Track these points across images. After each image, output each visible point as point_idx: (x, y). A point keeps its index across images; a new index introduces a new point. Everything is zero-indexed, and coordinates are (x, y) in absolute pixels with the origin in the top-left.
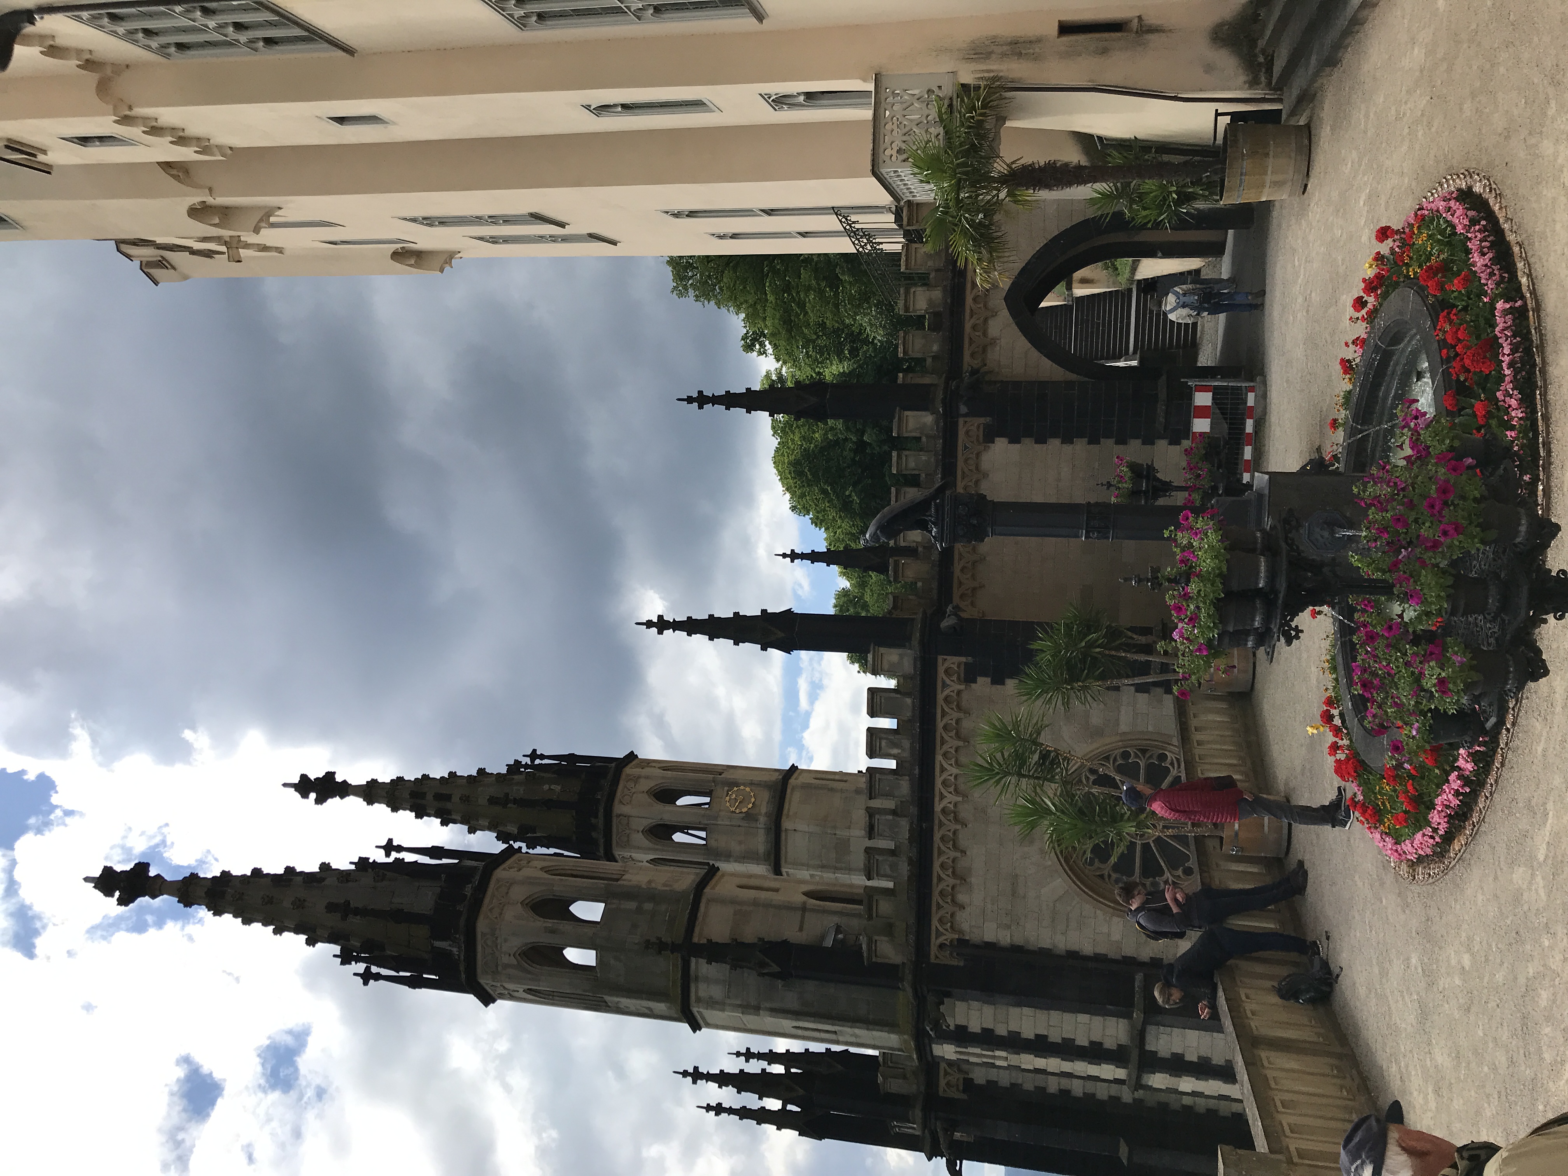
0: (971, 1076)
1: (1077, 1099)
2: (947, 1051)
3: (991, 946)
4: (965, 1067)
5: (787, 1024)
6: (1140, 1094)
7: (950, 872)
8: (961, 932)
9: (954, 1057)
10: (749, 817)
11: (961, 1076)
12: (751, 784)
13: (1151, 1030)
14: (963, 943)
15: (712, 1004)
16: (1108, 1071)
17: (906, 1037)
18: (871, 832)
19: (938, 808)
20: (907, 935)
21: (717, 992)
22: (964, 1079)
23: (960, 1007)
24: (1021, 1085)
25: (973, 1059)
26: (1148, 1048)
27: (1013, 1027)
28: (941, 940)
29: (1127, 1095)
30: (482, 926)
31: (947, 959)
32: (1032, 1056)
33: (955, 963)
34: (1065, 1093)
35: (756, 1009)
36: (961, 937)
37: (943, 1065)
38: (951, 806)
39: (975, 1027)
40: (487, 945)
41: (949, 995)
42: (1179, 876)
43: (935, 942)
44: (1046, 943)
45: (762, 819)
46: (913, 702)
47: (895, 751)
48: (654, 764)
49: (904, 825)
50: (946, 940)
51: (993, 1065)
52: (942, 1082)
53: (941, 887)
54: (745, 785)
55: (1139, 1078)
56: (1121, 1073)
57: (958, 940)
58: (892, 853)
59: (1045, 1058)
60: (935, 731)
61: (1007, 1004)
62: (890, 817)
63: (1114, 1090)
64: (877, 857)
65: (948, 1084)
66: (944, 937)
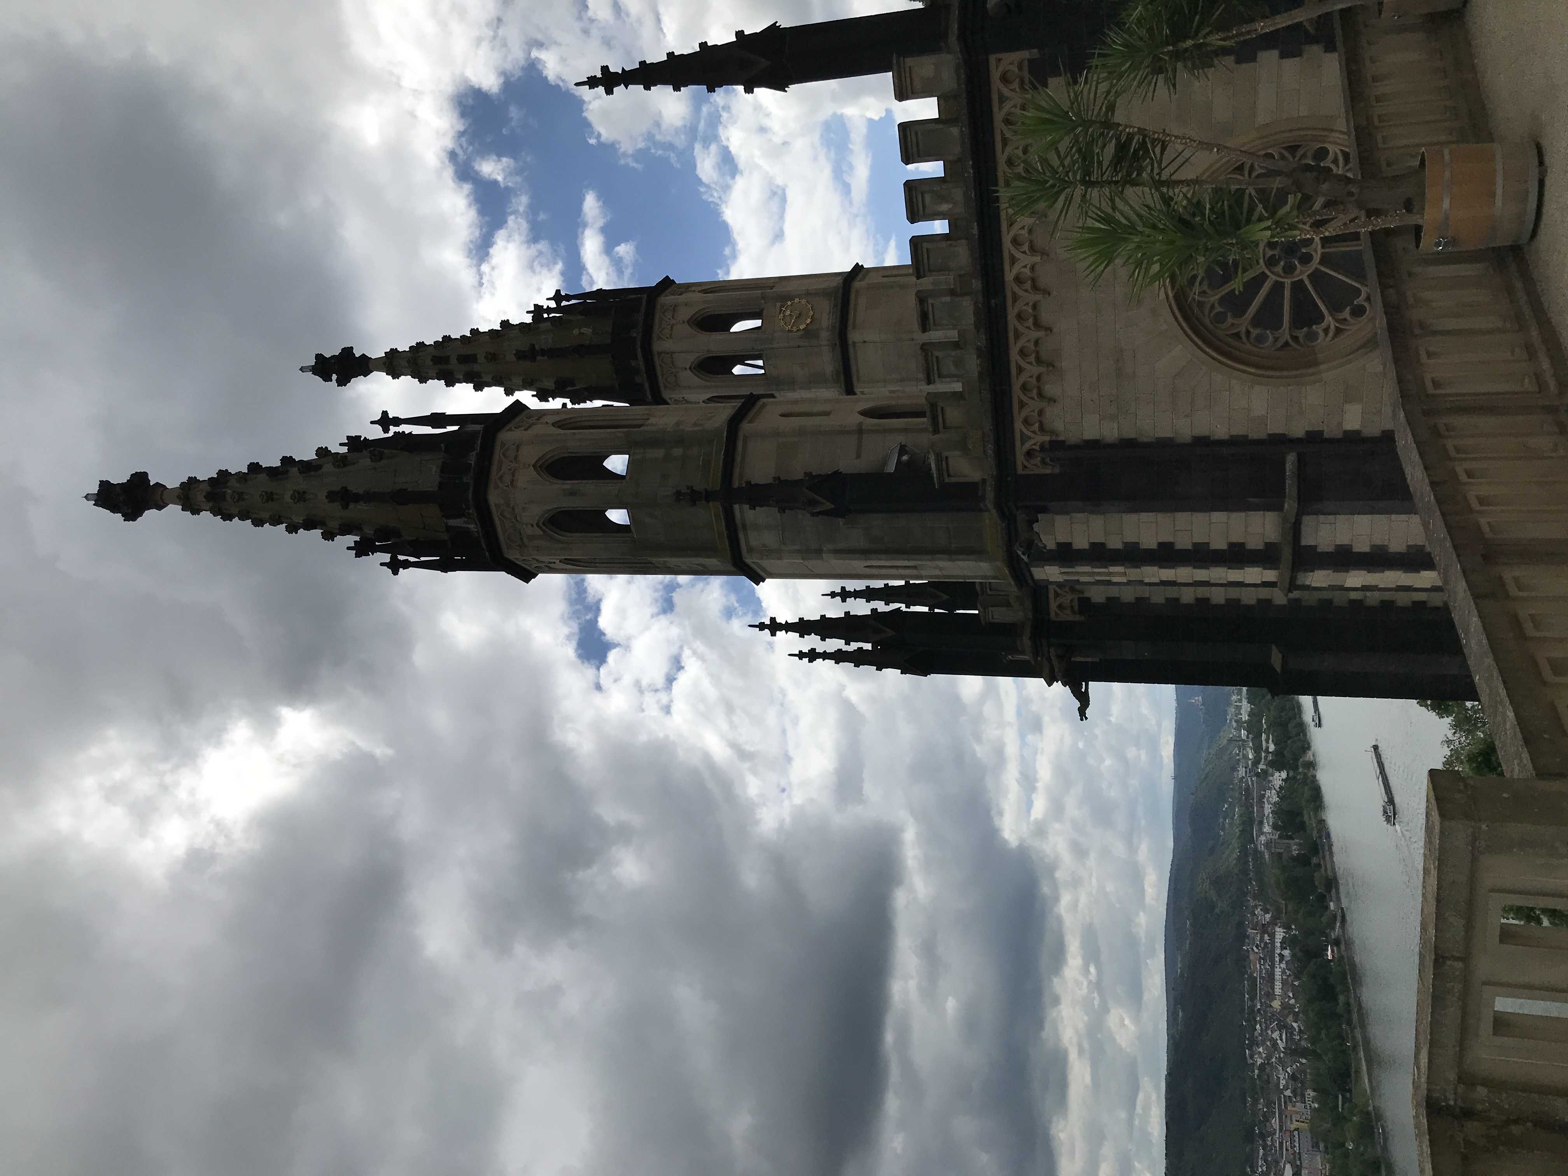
0: (1087, 595)
1: (1218, 607)
2: (1051, 573)
3: (1094, 444)
4: (1078, 587)
5: (858, 565)
6: (1295, 594)
7: (1032, 358)
8: (1052, 432)
9: (1061, 579)
10: (808, 334)
11: (1076, 596)
12: (808, 294)
13: (1308, 521)
14: (1057, 445)
15: (767, 552)
16: (1253, 574)
17: (999, 564)
18: (925, 323)
19: (1009, 276)
20: (984, 446)
21: (770, 539)
22: (1079, 599)
23: (1061, 521)
24: (1149, 599)
25: (1083, 579)
26: (1304, 543)
27: (1130, 538)
28: (1028, 445)
29: (1279, 598)
30: (494, 498)
31: (1036, 467)
32: (1156, 568)
33: (1048, 471)
34: (1203, 602)
35: (819, 552)
36: (1054, 438)
37: (1051, 588)
38: (1027, 271)
39: (1081, 543)
40: (505, 517)
41: (1044, 510)
42: (1345, 320)
43: (1020, 451)
44: (1165, 432)
45: (825, 335)
46: (962, 131)
47: (945, 207)
48: (693, 289)
49: (967, 306)
50: (1035, 444)
51: (1109, 583)
52: (1053, 605)
53: (1022, 379)
54: (800, 296)
55: (1293, 579)
56: (1270, 575)
57: (1051, 442)
58: (956, 345)
59: (1173, 567)
60: (996, 170)
61: (1119, 512)
62: (948, 299)
63: (1264, 593)
64: (936, 353)
65: (1060, 607)
66: (1032, 442)
